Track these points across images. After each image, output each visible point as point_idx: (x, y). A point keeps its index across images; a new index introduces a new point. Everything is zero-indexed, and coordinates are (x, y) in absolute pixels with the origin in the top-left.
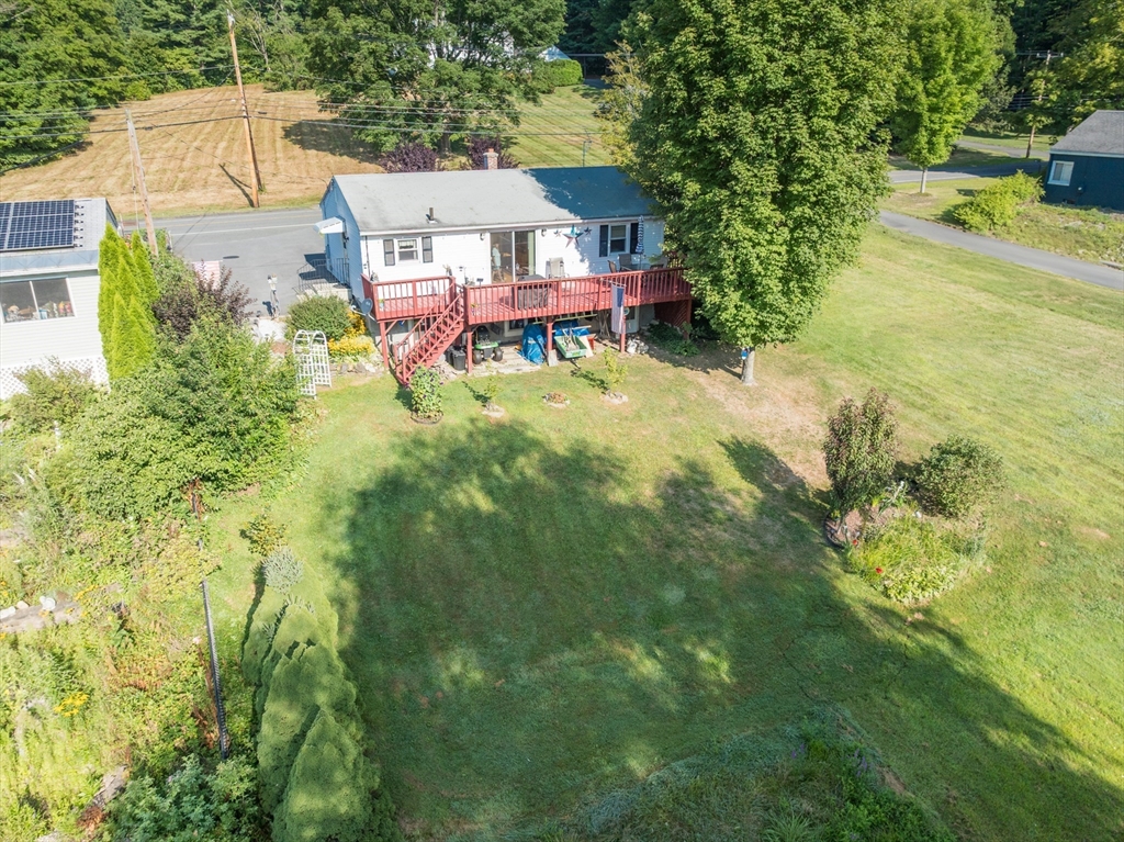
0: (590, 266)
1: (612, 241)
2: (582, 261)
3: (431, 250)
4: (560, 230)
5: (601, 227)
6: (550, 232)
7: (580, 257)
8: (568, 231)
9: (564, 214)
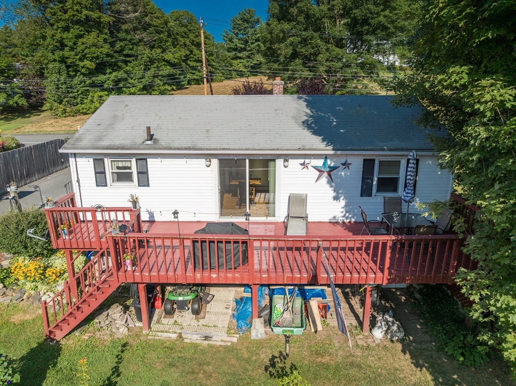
0: (346, 206)
1: (379, 179)
2: (336, 198)
3: (147, 173)
4: (307, 161)
5: (365, 160)
6: (294, 163)
7: (333, 194)
8: (319, 163)
9: (316, 142)
